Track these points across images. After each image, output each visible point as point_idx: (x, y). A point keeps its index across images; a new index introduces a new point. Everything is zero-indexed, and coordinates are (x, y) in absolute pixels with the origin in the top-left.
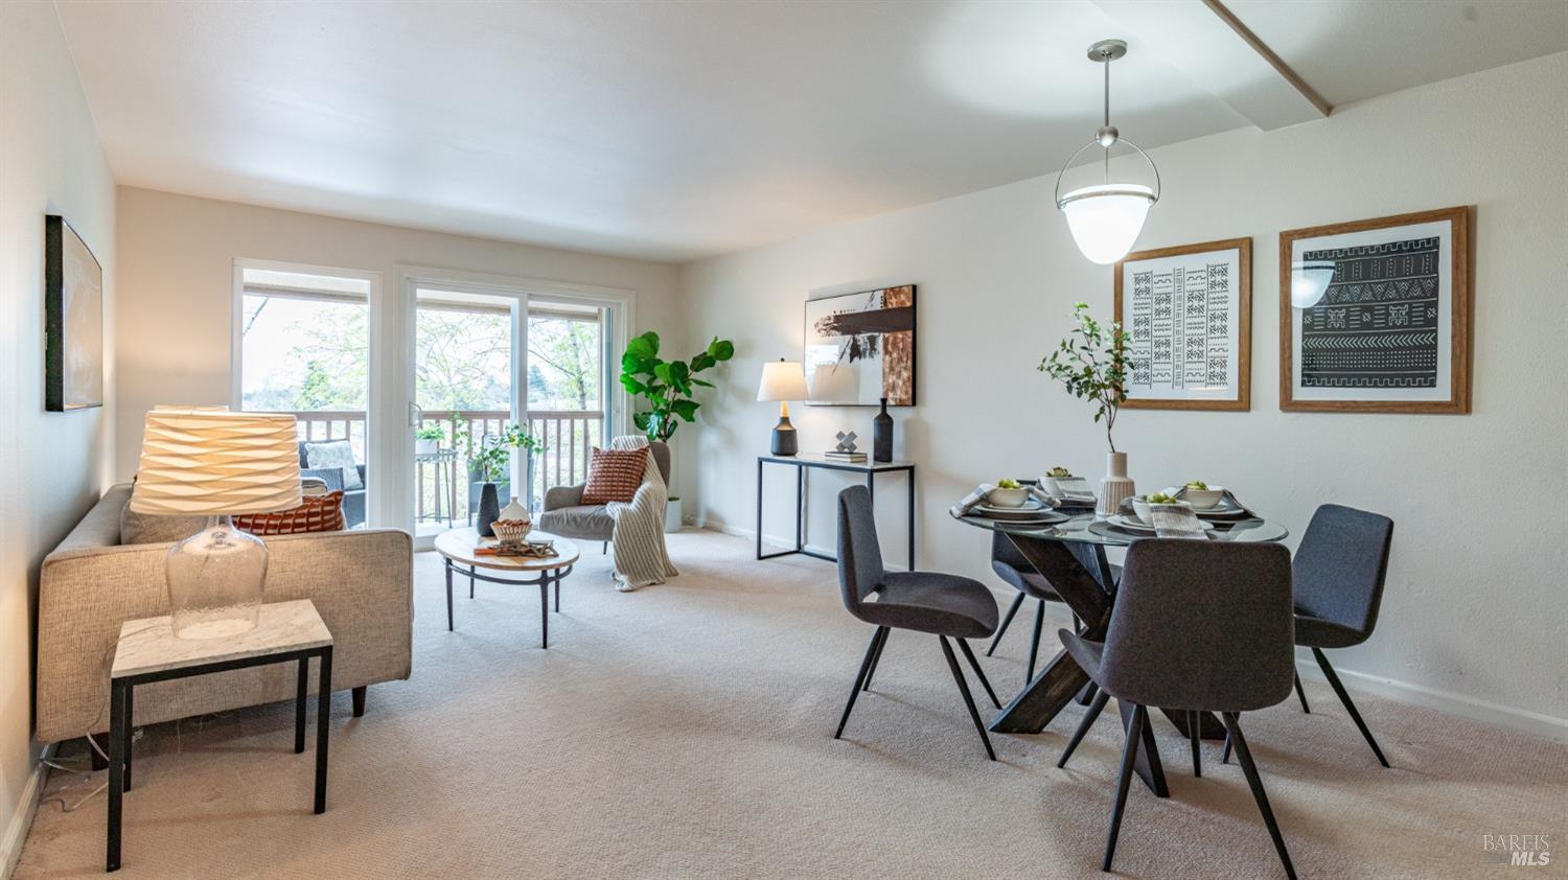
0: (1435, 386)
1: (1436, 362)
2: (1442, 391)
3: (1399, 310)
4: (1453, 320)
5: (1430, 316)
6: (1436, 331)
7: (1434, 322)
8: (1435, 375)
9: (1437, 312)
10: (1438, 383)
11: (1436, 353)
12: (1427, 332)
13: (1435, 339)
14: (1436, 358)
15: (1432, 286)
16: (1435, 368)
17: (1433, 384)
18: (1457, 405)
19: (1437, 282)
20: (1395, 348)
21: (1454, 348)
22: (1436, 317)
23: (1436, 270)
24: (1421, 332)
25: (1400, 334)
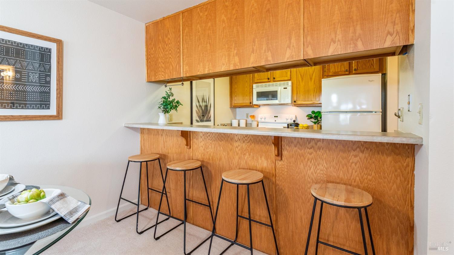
0: (49, 109)
1: (50, 99)
2: (53, 111)
3: (34, 75)
4: (57, 83)
5: (47, 80)
6: (50, 86)
7: (49, 83)
8: (49, 104)
9: (50, 79)
10: (51, 108)
11: (50, 95)
12: (46, 87)
13: (50, 90)
14: (50, 97)
15: (48, 68)
16: (49, 101)
17: (49, 108)
18: (58, 116)
19: (50, 67)
20: (32, 92)
21: (57, 94)
22: (50, 80)
23: (50, 62)
24: (44, 86)
25: (34, 86)
